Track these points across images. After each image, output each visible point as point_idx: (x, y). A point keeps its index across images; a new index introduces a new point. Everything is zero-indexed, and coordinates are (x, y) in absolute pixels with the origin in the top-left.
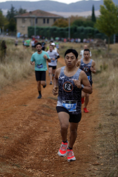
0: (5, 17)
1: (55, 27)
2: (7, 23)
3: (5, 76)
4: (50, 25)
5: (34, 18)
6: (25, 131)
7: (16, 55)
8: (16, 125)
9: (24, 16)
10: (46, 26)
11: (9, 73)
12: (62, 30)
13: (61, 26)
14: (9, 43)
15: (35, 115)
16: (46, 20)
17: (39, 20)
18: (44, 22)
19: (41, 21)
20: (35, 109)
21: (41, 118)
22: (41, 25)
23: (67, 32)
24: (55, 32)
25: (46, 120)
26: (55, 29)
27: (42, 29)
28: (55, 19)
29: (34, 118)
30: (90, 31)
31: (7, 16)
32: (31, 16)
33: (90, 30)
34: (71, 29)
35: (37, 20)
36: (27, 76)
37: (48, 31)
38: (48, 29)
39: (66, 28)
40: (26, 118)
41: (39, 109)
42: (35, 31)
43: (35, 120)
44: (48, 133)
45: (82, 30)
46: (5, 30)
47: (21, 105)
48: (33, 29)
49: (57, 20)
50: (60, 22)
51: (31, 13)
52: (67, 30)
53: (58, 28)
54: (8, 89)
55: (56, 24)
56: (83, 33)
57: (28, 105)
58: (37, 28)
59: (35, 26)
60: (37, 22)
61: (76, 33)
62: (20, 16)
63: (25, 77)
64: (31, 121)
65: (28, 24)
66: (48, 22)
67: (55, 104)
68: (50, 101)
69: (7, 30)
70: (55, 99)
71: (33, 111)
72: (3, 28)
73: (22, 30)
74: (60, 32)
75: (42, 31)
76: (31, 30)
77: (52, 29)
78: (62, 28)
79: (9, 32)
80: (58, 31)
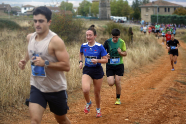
0: (131, 7)
1: (175, 15)
2: (132, 12)
3: (133, 59)
4: (171, 13)
5: (156, 7)
6: (155, 116)
7: (141, 40)
8: (146, 109)
9: (147, 5)
10: (167, 14)
11: (136, 57)
12: (182, 18)
13: (180, 14)
14: (135, 30)
15: (163, 99)
16: (167, 9)
17: (160, 9)
18: (166, 11)
19: (162, 10)
20: (163, 93)
21: (170, 102)
22: (163, 13)
24: (176, 19)
25: (174, 104)
26: (175, 17)
27: (164, 17)
28: (175, 8)
29: (163, 101)
31: (132, 6)
32: (153, 5)
35: (159, 9)
36: (153, 59)
37: (169, 19)
38: (169, 17)
40: (156, 102)
41: (167, 92)
42: (158, 18)
43: (164, 104)
44: (178, 118)
46: (131, 19)
47: (150, 88)
48: (156, 17)
49: (177, 9)
50: (179, 10)
51: (153, 2)
53: (178, 16)
54: (136, 72)
55: (176, 12)
57: (156, 88)
58: (159, 16)
59: (158, 15)
60: (159, 11)
62: (144, 6)
63: (151, 61)
64: (160, 105)
65: (151, 13)
66: (169, 11)
67: (182, 87)
68: (176, 84)
69: (133, 18)
70: (181, 82)
71: (161, 94)
72: (129, 17)
73: (146, 18)
74: (180, 19)
75: (164, 19)
76: (154, 18)
77: (172, 17)
78: (182, 16)
79: (134, 20)
80: (178, 18)
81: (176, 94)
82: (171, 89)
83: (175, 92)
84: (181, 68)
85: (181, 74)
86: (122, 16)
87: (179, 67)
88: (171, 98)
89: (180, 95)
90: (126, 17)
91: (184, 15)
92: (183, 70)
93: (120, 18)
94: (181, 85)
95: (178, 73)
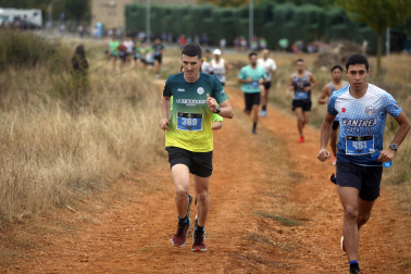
12: (228, 14)
13: (224, 3)
23: (243, 21)
24: (209, 20)
26: (207, 13)
27: (168, 12)
30: (313, 17)
33: (313, 14)
34: (256, 12)
37: (187, 18)
38: (185, 12)
39: (242, 7)
42: (149, 16)
45: (289, 16)
46: (56, 17)
48: (143, 11)
52: (245, 14)
53: (218, 10)
56: (291, 24)
58: (154, 10)
59: (148, 4)
61: (270, 24)
67: (281, 232)
68: (262, 225)
69: (63, 15)
70: (276, 219)
71: (229, 252)
72: (50, 9)
73: (110, 14)
74: (223, 20)
75: (169, 18)
76: (136, 14)
77: (196, 13)
78: (229, 9)
79: (66, 19)
80: (217, 16)
81: (272, 253)
82: (253, 239)
83: (266, 245)
84: (263, 176)
85: (268, 194)
86: (25, 7)
87: (255, 172)
88: (261, 262)
89: (285, 256)
90: (39, 12)
91: (236, 5)
92: (270, 183)
93: (21, 13)
94: (278, 228)
95: (259, 193)
